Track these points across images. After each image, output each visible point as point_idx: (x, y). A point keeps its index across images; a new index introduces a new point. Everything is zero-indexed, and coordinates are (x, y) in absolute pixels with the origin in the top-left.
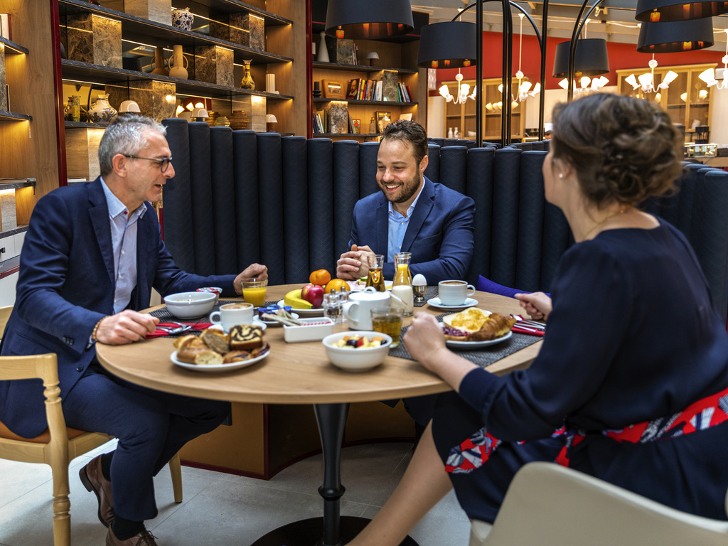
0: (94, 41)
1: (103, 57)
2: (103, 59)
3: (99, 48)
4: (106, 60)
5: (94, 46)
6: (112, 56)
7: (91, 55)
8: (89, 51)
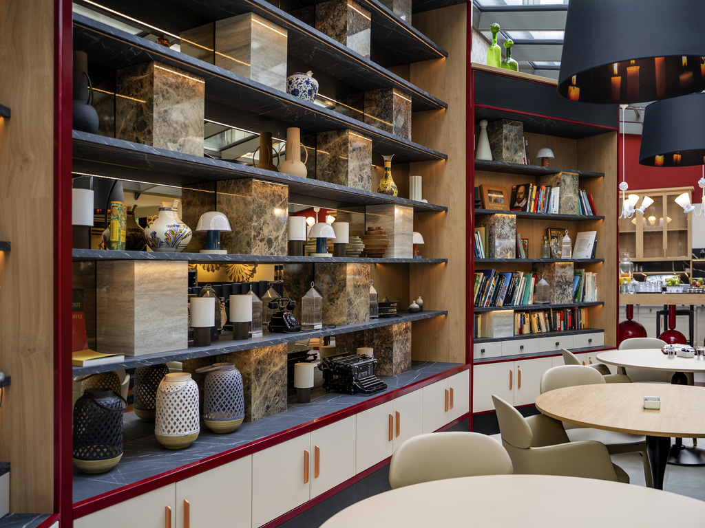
0: (155, 108)
1: (170, 137)
2: (170, 141)
3: (164, 121)
4: (175, 142)
5: (155, 116)
6: (187, 135)
7: (150, 132)
8: (146, 125)
